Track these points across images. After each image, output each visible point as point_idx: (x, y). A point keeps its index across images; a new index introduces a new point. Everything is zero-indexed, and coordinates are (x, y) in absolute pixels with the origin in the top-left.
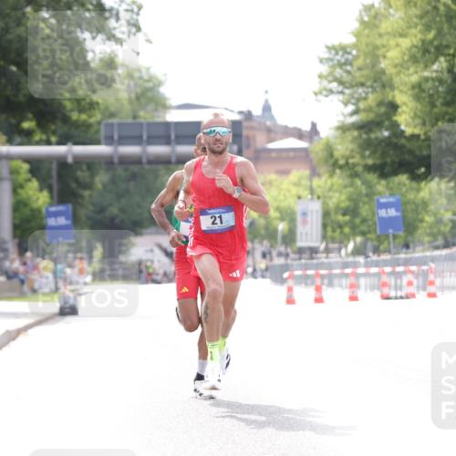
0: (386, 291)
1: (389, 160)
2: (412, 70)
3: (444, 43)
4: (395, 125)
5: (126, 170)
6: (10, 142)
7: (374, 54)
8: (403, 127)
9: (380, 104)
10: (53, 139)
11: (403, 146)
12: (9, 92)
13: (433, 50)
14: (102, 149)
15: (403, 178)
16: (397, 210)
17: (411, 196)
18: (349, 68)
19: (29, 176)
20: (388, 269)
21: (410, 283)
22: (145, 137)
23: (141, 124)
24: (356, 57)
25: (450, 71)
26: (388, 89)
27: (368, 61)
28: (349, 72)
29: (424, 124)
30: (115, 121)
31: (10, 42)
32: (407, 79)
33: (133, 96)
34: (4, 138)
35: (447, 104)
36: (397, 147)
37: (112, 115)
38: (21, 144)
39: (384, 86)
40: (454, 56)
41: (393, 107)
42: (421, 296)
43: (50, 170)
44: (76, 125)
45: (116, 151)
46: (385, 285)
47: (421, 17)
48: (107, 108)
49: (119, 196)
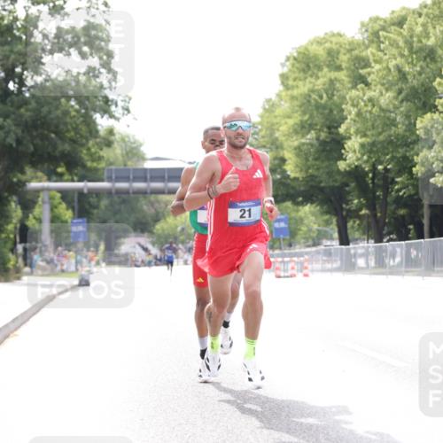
0: (278, 273)
1: (280, 193)
2: (295, 138)
3: (314, 122)
4: (285, 171)
5: (119, 197)
6: (49, 180)
7: (272, 128)
8: (289, 173)
9: (275, 158)
10: (75, 178)
11: (289, 185)
12: (50, 149)
13: (307, 126)
14: (105, 185)
15: (289, 204)
16: (286, 223)
17: (293, 215)
18: (256, 136)
19: (61, 201)
20: (280, 259)
21: (293, 268)
22: (131, 177)
23: (129, 170)
24: (260, 130)
25: (318, 139)
26: (279, 150)
27: (268, 132)
28: (256, 139)
29: (301, 171)
30: (113, 167)
31: (52, 119)
32: (291, 144)
33: (124, 152)
34: (45, 178)
35: (316, 159)
36: (285, 185)
37: (111, 164)
38: (56, 181)
39: (277, 148)
40: (320, 130)
41: (283, 160)
42: (300, 275)
43: (73, 197)
44: (90, 170)
45: (113, 186)
46: (277, 269)
47: (300, 107)
48: (108, 160)
49: (116, 213)
